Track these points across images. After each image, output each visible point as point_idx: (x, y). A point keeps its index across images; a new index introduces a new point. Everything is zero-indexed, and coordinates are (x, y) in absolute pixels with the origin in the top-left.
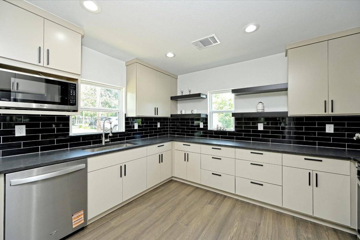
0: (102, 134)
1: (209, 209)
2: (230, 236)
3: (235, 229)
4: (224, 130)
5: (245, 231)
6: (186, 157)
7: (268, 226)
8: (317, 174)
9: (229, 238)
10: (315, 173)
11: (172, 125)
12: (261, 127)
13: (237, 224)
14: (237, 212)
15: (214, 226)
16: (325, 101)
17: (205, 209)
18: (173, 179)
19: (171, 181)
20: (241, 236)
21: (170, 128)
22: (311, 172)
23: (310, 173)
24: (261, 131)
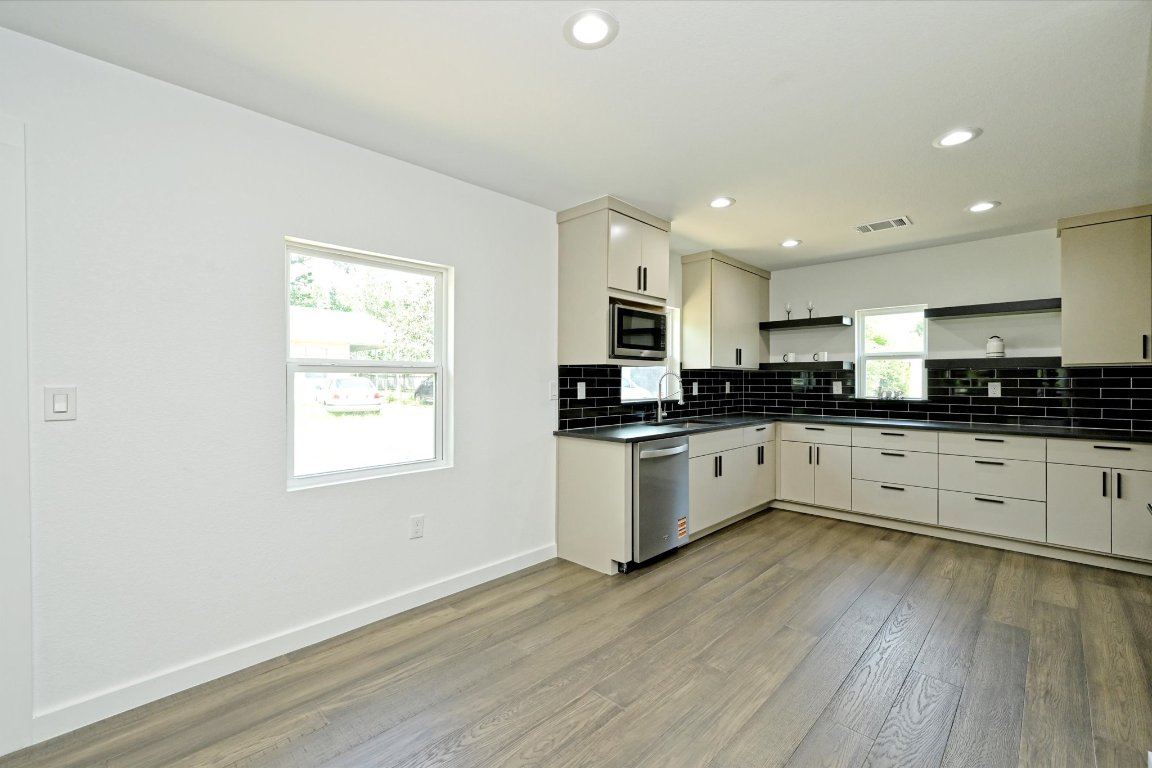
0: (656, 403)
4: (900, 397)
6: (814, 456)
8: (1119, 475)
10: (1115, 473)
11: (753, 389)
12: (995, 390)
16: (1145, 337)
18: (774, 505)
19: (767, 510)
21: (746, 395)
22: (1108, 471)
23: (1104, 474)
24: (994, 400)
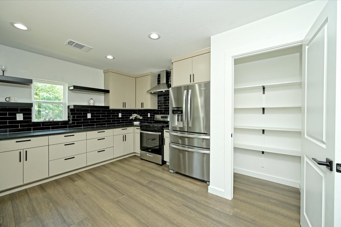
1: (81, 183)
2: (110, 179)
4: (55, 120)
5: (112, 174)
13: (105, 176)
15: (98, 183)
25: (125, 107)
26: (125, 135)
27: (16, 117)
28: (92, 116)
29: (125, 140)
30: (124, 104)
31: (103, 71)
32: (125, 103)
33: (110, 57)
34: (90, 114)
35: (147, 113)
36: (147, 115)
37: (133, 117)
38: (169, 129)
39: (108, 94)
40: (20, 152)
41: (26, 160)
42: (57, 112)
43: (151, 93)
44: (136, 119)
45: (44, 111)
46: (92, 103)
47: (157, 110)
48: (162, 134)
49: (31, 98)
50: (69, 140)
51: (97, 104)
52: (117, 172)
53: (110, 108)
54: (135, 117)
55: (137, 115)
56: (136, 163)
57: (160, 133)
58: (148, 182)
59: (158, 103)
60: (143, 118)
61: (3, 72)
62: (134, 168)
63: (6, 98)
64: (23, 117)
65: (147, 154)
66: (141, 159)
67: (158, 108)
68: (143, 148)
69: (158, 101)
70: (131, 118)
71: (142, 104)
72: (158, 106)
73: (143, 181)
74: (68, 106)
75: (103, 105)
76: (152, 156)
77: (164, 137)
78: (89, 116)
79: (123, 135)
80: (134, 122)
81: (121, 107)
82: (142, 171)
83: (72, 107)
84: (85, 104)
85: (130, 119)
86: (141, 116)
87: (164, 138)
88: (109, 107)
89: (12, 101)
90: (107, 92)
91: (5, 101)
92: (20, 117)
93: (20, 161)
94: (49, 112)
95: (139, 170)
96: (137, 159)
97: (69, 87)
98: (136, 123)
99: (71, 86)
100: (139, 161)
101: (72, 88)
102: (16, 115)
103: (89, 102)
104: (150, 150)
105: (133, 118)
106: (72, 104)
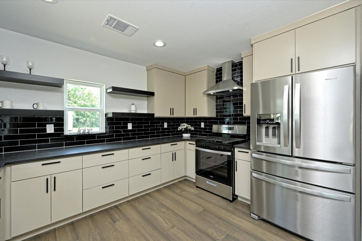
1: (123, 225)
2: (164, 223)
3: (159, 217)
5: (163, 212)
7: (165, 200)
9: (165, 224)
13: (154, 214)
14: (142, 208)
15: (147, 229)
17: (119, 228)
20: (166, 217)
25: (173, 115)
26: (175, 153)
27: (46, 129)
28: (133, 127)
29: (175, 160)
30: (172, 111)
31: (145, 67)
32: (173, 109)
33: (159, 44)
34: (131, 124)
35: (200, 122)
36: (200, 125)
37: (183, 127)
38: (249, 149)
39: (153, 97)
40: (47, 179)
41: (55, 190)
42: (94, 120)
43: (209, 95)
44: (186, 131)
45: (82, 118)
46: (133, 110)
47: (214, 118)
48: (232, 154)
49: (63, 104)
50: (108, 160)
51: (140, 111)
52: (170, 209)
53: (156, 116)
54: (185, 127)
55: (188, 125)
56: (191, 193)
57: (230, 154)
58: (225, 237)
59: (217, 109)
60: (195, 128)
61: (30, 70)
62: (192, 203)
63: (33, 105)
64: (54, 128)
65: (207, 182)
66: (197, 187)
67: (217, 115)
68: (199, 172)
69: (217, 105)
70: (180, 128)
71: (195, 111)
72: (217, 112)
73: (215, 234)
74: (106, 114)
75: (145, 112)
76: (215, 185)
77: (234, 159)
78: (130, 126)
79: (172, 153)
80: (183, 134)
81: (167, 115)
82: (204, 210)
83: (111, 115)
84: (126, 111)
85: (179, 130)
86: (192, 126)
87: (236, 160)
88: (153, 114)
89: (41, 108)
90: (151, 94)
91: (32, 108)
92: (50, 129)
93: (47, 192)
94: (86, 120)
95: (201, 209)
96: (191, 187)
97: (107, 90)
98: (186, 136)
99: (109, 88)
100: (194, 191)
101: (110, 90)
102: (46, 127)
103: (130, 108)
104: (212, 177)
105: (182, 129)
106: (111, 111)
